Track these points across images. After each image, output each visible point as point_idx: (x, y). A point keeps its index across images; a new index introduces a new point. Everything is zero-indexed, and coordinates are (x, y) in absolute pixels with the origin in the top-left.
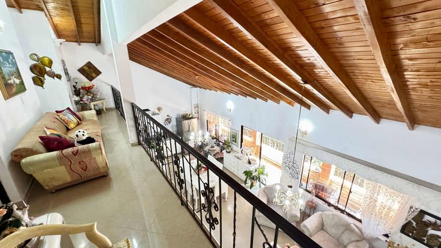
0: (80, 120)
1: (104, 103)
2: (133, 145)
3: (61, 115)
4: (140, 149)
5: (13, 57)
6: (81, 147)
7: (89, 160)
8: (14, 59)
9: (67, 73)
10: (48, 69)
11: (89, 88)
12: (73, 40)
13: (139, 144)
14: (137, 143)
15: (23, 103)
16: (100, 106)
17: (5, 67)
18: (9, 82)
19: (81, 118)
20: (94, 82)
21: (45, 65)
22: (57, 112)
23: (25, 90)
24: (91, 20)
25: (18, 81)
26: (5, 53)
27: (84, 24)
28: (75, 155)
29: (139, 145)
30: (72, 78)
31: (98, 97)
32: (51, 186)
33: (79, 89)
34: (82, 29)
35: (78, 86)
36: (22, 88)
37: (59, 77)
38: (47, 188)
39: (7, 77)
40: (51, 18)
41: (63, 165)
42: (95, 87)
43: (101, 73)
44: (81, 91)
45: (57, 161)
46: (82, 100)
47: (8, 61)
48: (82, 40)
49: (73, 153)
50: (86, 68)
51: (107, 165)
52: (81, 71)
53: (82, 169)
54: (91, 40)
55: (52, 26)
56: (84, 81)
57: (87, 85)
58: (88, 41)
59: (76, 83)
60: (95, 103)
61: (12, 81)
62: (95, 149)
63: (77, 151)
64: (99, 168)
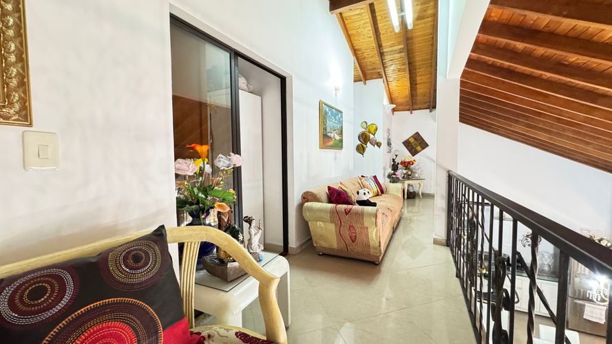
0: (382, 192)
1: (422, 185)
2: (436, 242)
3: (363, 179)
4: (446, 253)
5: (342, 115)
6: (357, 207)
7: (361, 228)
8: (342, 117)
9: (389, 144)
10: (372, 136)
11: (409, 163)
12: (407, 107)
13: (448, 244)
14: (444, 242)
15: (336, 159)
16: (416, 189)
17: (330, 121)
18: (329, 134)
19: (385, 190)
20: (417, 156)
21: (370, 132)
22: (362, 176)
23: (341, 147)
24: (429, 76)
25: (338, 138)
26: (336, 110)
27: (419, 83)
28: (346, 214)
29: (448, 246)
30: (393, 150)
31: (417, 175)
32: (318, 245)
33: (398, 164)
34: (416, 92)
35: (398, 160)
36: (339, 145)
37: (379, 145)
38: (315, 245)
39: (328, 130)
40: (388, 84)
41: (333, 223)
42: (415, 163)
43: (427, 145)
44: (400, 166)
45: (329, 215)
46: (394, 174)
47: (335, 118)
48: (415, 107)
49: (345, 210)
50: (412, 140)
51: (380, 246)
52: (407, 144)
53: (351, 237)
54: (426, 106)
55: (387, 91)
56: (405, 155)
57: (407, 160)
58: (422, 107)
59: (396, 156)
60: (410, 182)
61: (332, 135)
62: (370, 215)
63: (351, 209)
64: (369, 246)
